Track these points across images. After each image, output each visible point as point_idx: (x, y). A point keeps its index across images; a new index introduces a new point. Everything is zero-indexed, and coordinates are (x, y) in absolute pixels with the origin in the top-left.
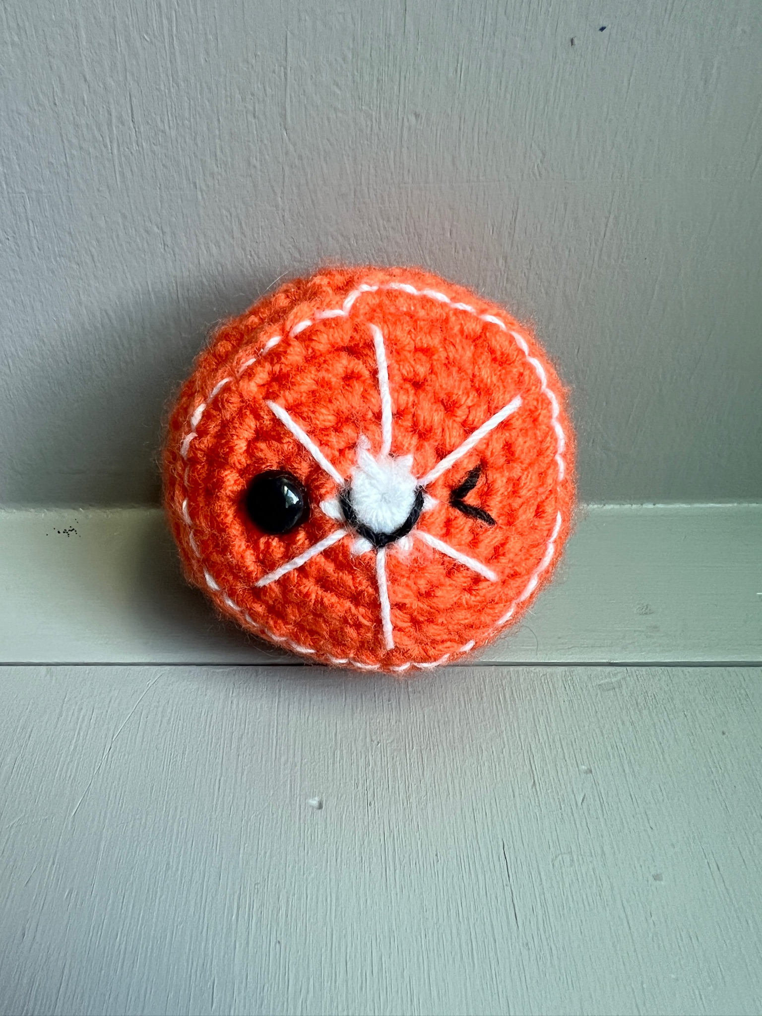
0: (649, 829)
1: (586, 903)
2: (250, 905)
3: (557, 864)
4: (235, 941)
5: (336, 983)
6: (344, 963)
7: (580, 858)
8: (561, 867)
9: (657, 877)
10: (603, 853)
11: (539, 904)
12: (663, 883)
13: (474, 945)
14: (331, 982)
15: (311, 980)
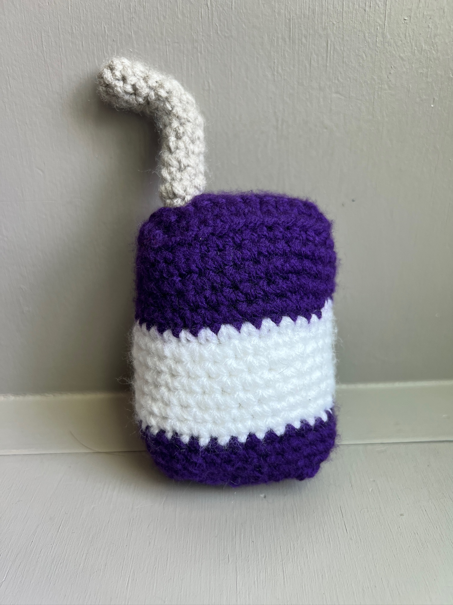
0: (398, 499)
1: (374, 524)
2: (240, 530)
3: (362, 512)
4: (235, 542)
5: (277, 553)
6: (280, 547)
7: (371, 510)
8: (364, 513)
9: (402, 515)
10: (380, 508)
11: (355, 525)
12: (404, 516)
13: (330, 539)
14: (275, 553)
15: (267, 554)
